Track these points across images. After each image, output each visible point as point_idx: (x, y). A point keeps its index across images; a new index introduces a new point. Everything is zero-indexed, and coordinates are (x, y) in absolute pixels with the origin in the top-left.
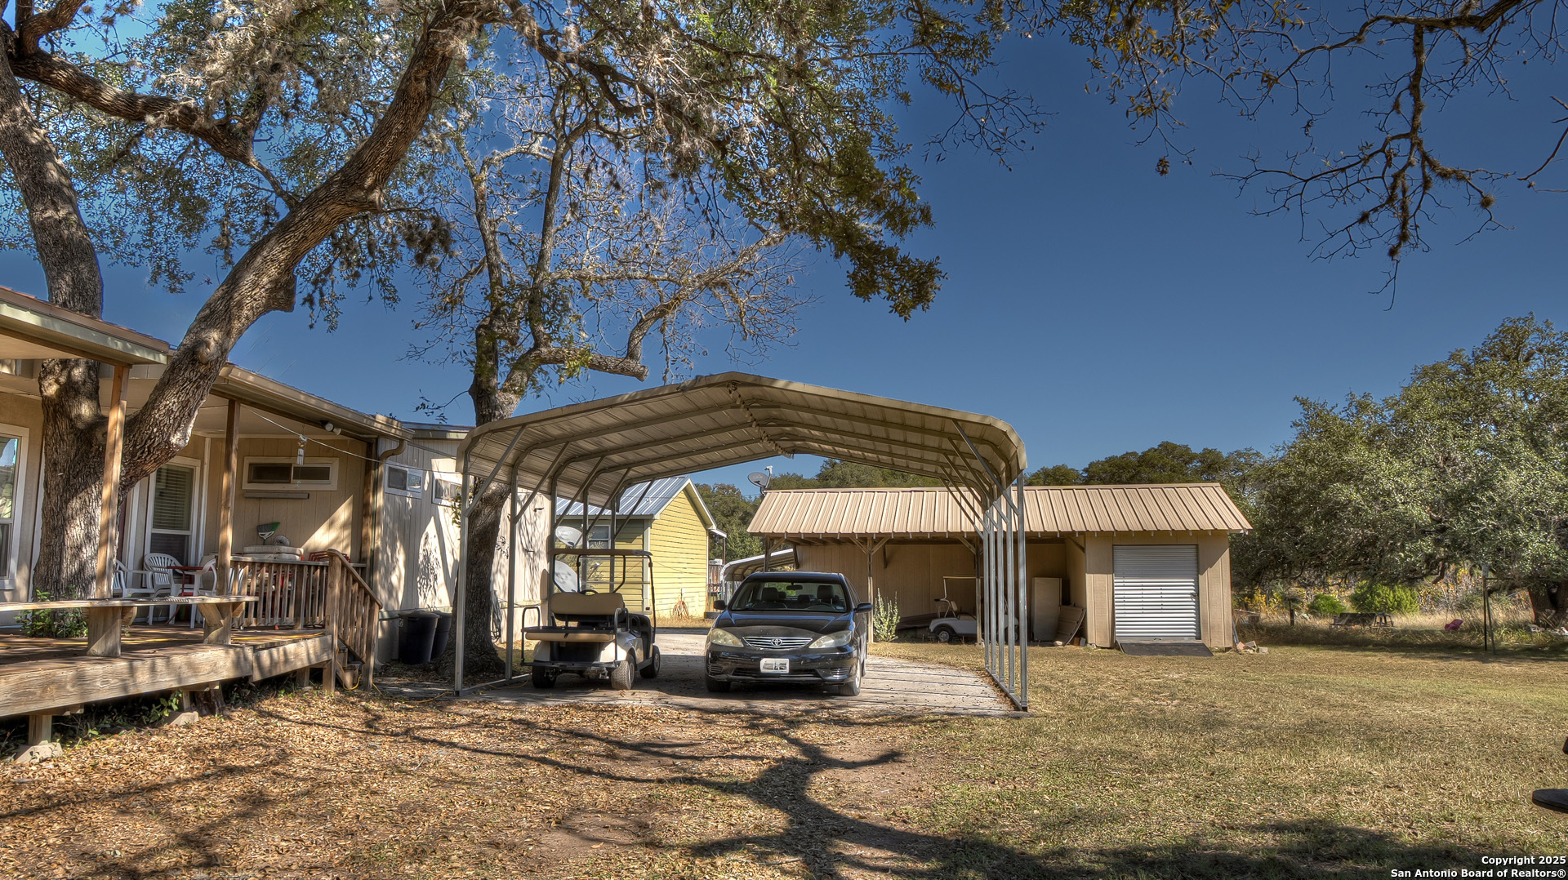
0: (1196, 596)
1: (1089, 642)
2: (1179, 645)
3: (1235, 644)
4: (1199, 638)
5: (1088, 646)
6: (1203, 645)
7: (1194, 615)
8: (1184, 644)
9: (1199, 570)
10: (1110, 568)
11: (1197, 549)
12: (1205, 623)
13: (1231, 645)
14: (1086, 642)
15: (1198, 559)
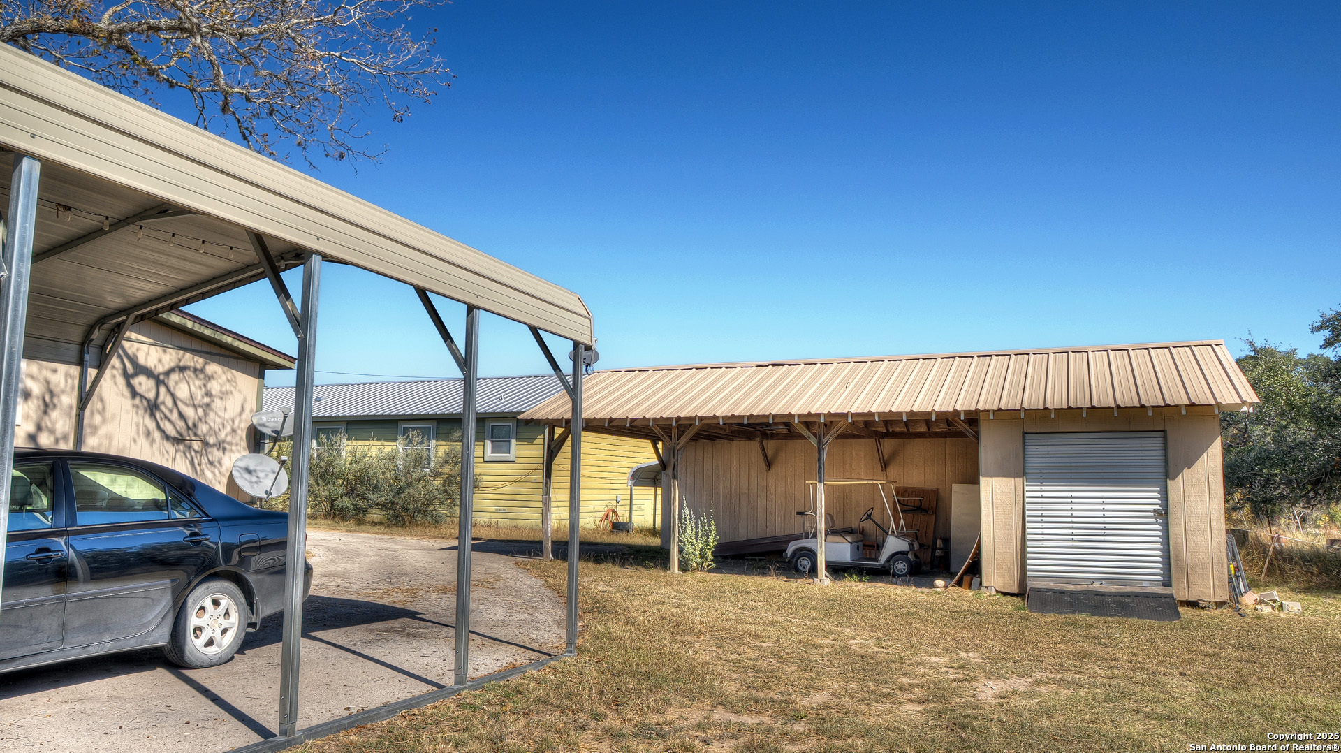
0: (1164, 514)
1: (985, 583)
2: (1127, 595)
3: (1235, 594)
4: (1167, 584)
5: (983, 589)
6: (1172, 596)
7: (1159, 546)
8: (1137, 595)
9: (1168, 472)
10: (1020, 469)
11: (1165, 437)
12: (1178, 559)
13: (1225, 598)
14: (981, 584)
15: (1166, 455)
